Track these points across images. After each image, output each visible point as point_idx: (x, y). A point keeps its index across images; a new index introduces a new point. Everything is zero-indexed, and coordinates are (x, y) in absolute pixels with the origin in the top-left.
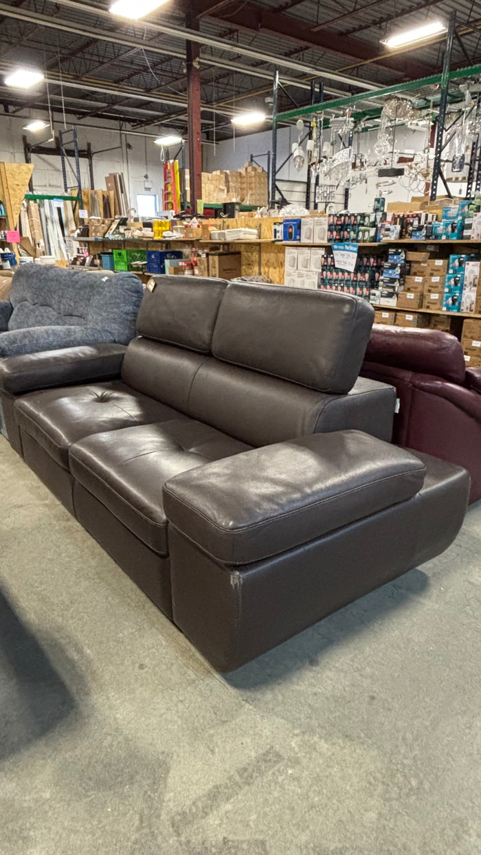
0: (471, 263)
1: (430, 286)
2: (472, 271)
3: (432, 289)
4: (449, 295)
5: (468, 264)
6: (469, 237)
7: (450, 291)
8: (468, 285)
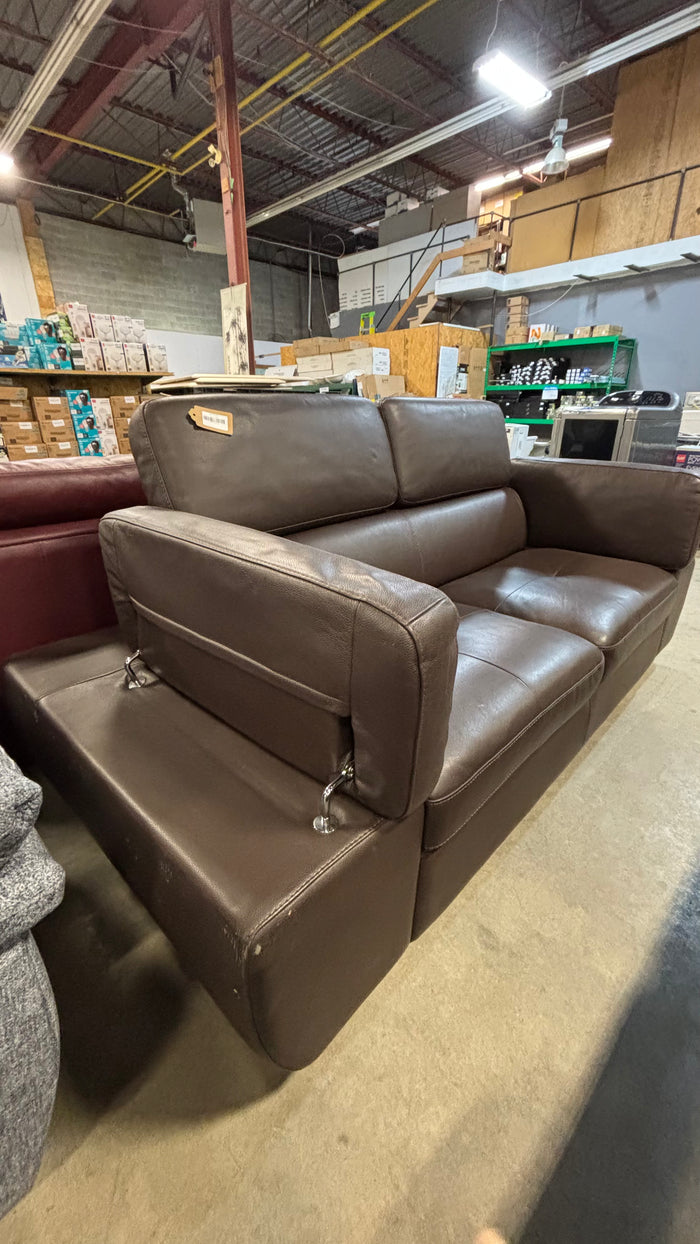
0: (98, 400)
1: (52, 433)
2: (102, 410)
3: (58, 437)
4: (86, 441)
5: (94, 401)
6: (82, 368)
7: (86, 436)
8: (102, 427)
